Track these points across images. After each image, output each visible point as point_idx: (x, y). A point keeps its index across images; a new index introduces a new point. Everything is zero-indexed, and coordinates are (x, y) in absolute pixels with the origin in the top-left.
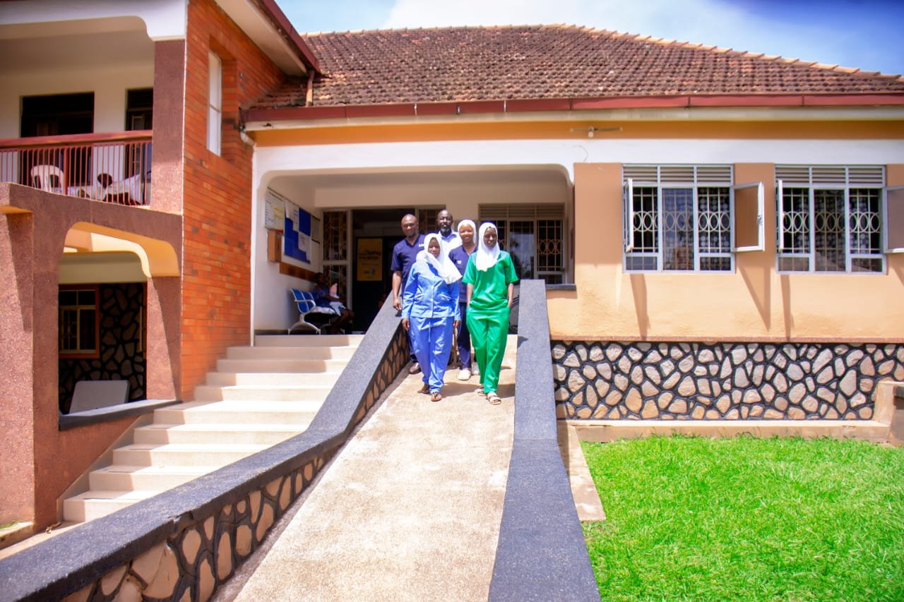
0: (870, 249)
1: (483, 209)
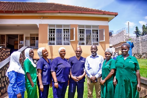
0: (96, 41)
1: (31, 35)
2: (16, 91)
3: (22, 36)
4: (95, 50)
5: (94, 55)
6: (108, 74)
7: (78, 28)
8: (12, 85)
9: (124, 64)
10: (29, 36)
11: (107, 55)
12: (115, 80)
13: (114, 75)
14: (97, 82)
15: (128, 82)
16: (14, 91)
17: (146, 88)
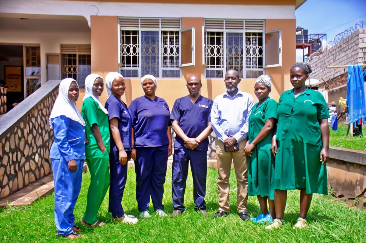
0: (257, 66)
1: (62, 47)
2: (67, 155)
3: (34, 52)
4: (234, 81)
5: (233, 93)
6: (260, 130)
7: (203, 28)
8: (59, 143)
9: (293, 106)
10: (58, 51)
11: (260, 91)
12: (275, 144)
13: (273, 131)
14: (238, 149)
15: (300, 143)
16: (63, 154)
17: (364, 175)
